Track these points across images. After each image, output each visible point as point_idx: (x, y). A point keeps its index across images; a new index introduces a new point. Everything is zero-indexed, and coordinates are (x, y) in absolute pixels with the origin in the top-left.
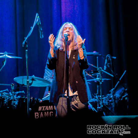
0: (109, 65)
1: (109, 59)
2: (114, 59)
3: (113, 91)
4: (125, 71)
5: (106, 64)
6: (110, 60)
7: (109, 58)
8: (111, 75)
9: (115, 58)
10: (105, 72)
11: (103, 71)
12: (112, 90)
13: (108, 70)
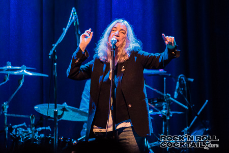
0: (182, 90)
1: (183, 82)
2: (190, 82)
3: (188, 130)
4: (207, 101)
5: (178, 89)
6: (185, 83)
7: (182, 79)
8: (184, 106)
9: (192, 80)
10: (175, 101)
11: (172, 99)
12: (186, 129)
13: (180, 98)
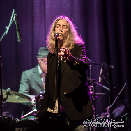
4: (126, 84)
6: (107, 69)
7: (105, 66)
9: (113, 67)
